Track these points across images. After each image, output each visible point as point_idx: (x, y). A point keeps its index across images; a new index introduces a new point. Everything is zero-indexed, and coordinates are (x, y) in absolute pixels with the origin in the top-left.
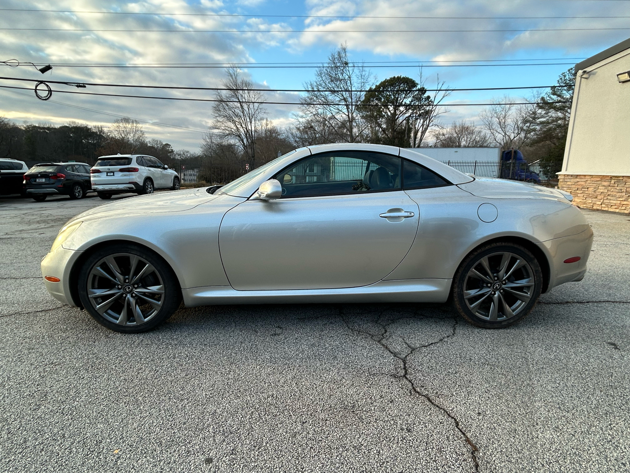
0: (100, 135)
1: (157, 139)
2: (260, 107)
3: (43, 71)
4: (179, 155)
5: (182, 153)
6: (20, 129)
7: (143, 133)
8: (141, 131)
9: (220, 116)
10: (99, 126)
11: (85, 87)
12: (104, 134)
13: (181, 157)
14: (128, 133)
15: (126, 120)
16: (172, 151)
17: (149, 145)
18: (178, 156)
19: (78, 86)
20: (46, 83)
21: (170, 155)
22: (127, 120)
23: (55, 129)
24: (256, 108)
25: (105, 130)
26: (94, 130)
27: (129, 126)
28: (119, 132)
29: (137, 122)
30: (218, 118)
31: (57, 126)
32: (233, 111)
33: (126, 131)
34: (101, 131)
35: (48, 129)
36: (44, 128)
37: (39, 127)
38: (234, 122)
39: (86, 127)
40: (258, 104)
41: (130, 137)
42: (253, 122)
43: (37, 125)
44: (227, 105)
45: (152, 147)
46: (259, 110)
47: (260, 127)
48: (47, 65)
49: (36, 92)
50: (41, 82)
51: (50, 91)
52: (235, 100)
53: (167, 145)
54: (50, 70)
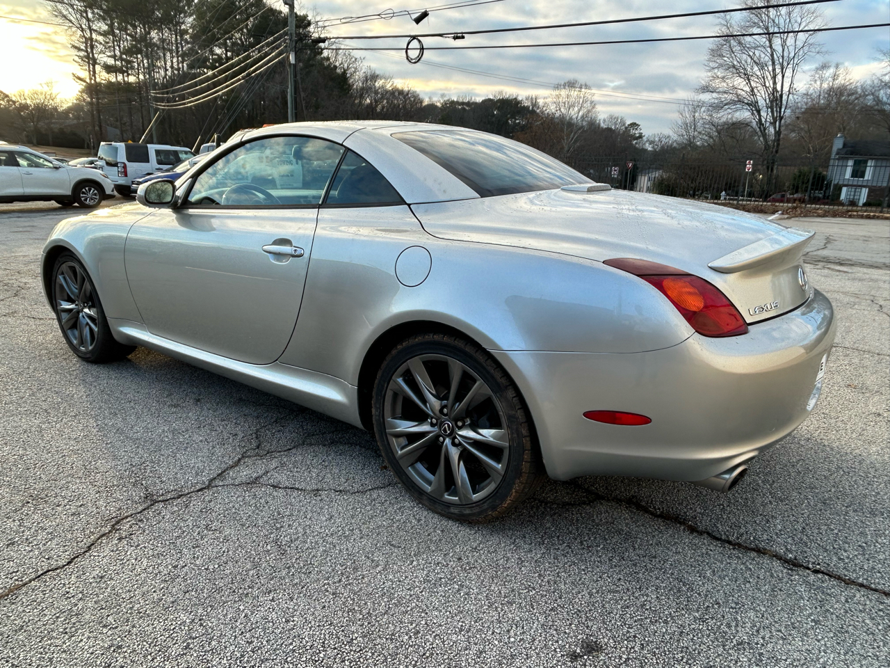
0: (533, 112)
1: (616, 115)
2: (811, 41)
3: (418, 20)
4: (651, 142)
5: (657, 139)
6: (436, 106)
7: (593, 104)
8: (592, 102)
9: (721, 66)
10: (534, 97)
11: (463, 37)
12: (538, 109)
13: (653, 147)
14: (572, 106)
15: (571, 85)
16: (641, 137)
17: (602, 125)
18: (650, 144)
19: (455, 38)
20: (419, 38)
21: (636, 143)
22: (574, 83)
23: (475, 103)
24: (800, 44)
25: (541, 102)
26: (527, 104)
27: (574, 93)
28: (557, 104)
29: (587, 87)
30: (716, 71)
31: (479, 100)
32: (751, 54)
33: (568, 102)
34: (535, 104)
35: (468, 104)
36: (463, 103)
37: (458, 103)
38: (748, 78)
39: (516, 99)
40: (807, 35)
41: (573, 113)
42: (788, 73)
43: (455, 100)
44: (740, 43)
45: (609, 129)
46: (806, 49)
47: (818, 83)
48: (423, 11)
49: (406, 52)
50: (414, 37)
51: (422, 49)
52: (756, 30)
53: (634, 125)
54: (426, 18)
